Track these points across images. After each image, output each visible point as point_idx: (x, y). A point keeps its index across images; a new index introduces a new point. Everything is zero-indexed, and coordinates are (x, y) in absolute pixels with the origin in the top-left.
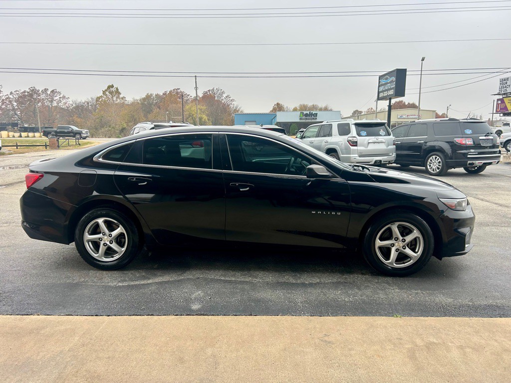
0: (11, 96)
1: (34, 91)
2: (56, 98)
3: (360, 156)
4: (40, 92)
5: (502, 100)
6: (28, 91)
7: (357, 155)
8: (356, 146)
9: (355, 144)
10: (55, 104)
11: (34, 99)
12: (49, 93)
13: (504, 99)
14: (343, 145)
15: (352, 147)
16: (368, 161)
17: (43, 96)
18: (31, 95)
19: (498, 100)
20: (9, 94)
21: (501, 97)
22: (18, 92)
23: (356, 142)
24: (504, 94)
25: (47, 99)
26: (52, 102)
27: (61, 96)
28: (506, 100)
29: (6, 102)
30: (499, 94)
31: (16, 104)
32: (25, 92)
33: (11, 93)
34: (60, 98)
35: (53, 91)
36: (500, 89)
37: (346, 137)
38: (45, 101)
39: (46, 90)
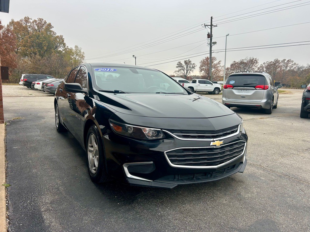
0: (264, 65)
1: (277, 61)
2: (290, 65)
4: (280, 62)
6: (273, 61)
10: (288, 68)
11: (276, 66)
12: (286, 62)
17: (281, 64)
18: (275, 64)
20: (263, 64)
22: (268, 63)
25: (284, 66)
26: (286, 67)
27: (293, 63)
29: (260, 69)
31: (265, 69)
32: (271, 62)
33: (264, 63)
34: (292, 64)
35: (289, 60)
38: (283, 67)
39: (284, 60)
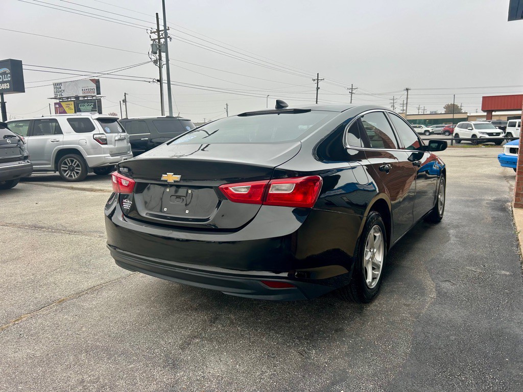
3: (112, 155)
5: (59, 104)
7: (109, 155)
8: (106, 144)
9: (104, 142)
13: (61, 103)
14: (88, 144)
15: (103, 146)
16: (117, 161)
19: (55, 104)
21: (58, 101)
23: (106, 140)
24: (60, 99)
28: (63, 104)
30: (55, 98)
36: (56, 93)
37: (90, 134)
